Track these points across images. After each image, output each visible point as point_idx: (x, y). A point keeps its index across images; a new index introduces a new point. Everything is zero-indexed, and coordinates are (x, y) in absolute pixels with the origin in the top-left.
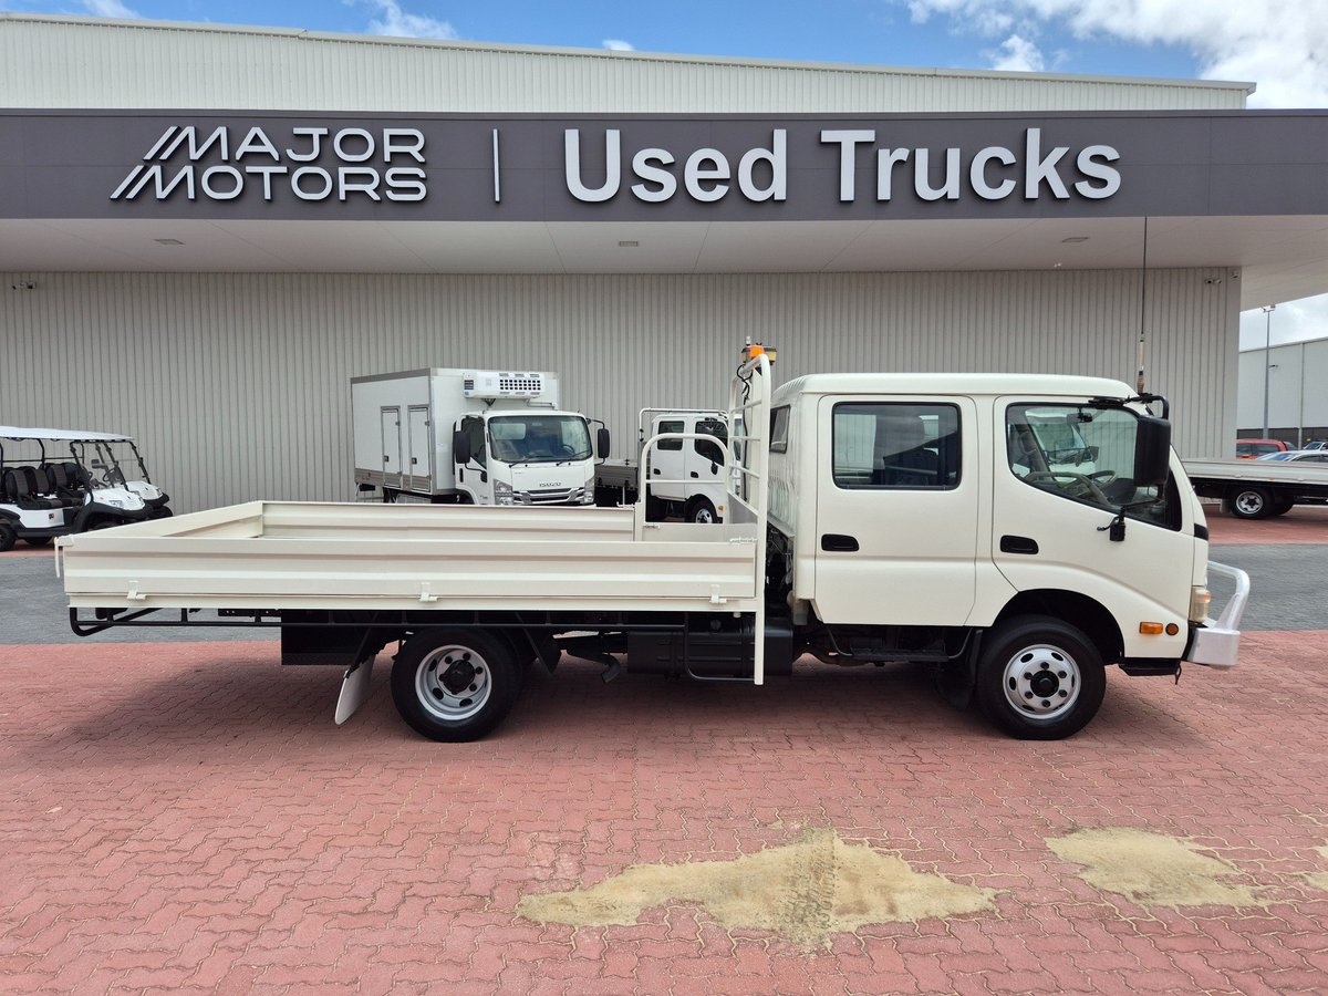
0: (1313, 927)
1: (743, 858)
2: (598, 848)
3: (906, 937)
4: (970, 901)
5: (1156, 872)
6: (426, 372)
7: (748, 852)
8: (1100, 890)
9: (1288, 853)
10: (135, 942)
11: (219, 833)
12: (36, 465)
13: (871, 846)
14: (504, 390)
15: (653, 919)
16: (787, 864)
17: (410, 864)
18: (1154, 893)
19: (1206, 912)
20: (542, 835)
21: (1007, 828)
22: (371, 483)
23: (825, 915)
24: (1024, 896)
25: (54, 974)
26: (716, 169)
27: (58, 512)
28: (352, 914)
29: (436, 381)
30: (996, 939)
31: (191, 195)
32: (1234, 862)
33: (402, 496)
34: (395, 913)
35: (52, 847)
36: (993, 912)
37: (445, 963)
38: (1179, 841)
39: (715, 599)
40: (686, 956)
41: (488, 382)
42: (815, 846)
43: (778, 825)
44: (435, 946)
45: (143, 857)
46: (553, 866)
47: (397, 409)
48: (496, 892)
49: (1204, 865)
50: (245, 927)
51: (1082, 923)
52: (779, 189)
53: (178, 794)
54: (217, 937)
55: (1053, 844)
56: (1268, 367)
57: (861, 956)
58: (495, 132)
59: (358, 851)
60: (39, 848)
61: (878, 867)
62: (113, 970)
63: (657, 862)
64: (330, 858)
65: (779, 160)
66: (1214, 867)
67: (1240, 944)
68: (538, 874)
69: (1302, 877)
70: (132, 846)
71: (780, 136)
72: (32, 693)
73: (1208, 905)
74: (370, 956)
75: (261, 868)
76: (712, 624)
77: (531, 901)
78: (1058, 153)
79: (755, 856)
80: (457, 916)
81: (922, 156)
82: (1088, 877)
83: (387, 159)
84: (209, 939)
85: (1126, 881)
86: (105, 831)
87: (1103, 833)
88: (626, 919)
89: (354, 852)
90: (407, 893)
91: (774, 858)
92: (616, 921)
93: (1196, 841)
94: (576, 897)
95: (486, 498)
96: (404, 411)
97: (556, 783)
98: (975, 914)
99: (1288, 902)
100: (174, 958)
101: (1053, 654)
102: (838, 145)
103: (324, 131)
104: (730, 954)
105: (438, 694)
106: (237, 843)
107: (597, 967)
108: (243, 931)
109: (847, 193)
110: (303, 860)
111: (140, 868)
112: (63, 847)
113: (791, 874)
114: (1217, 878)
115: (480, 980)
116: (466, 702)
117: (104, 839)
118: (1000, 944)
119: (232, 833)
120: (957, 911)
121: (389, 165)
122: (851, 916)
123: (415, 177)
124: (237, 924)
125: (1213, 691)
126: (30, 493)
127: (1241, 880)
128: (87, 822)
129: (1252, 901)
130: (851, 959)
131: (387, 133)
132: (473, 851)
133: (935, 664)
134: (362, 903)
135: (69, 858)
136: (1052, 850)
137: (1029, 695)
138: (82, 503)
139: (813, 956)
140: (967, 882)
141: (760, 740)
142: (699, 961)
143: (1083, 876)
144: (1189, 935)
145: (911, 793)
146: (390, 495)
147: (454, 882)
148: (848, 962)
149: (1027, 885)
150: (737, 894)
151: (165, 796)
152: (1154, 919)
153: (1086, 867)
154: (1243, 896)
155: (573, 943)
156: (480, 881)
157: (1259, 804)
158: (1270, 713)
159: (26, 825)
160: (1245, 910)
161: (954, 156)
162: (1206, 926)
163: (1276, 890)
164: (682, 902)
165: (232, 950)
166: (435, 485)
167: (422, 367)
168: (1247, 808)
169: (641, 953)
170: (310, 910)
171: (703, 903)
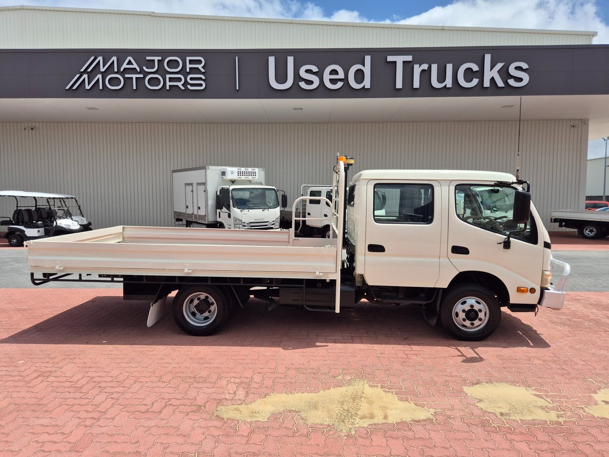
0: (583, 432)
1: (321, 392)
2: (256, 386)
3: (390, 430)
4: (422, 414)
5: (513, 404)
6: (204, 168)
7: (324, 389)
8: (485, 411)
9: (578, 397)
10: (45, 421)
11: (90, 374)
12: (33, 209)
13: (381, 388)
14: (240, 176)
15: (275, 419)
16: (341, 395)
17: (171, 390)
18: (510, 413)
19: (533, 423)
20: (232, 379)
21: (446, 381)
22: (180, 218)
23: (354, 419)
24: (448, 413)
25: (8, 434)
26: (338, 74)
27: (42, 230)
28: (141, 412)
29: (208, 172)
30: (431, 432)
31: (101, 88)
32: (551, 400)
33: (194, 224)
34: (160, 412)
35: (17, 378)
36: (432, 420)
37: (179, 435)
38: (527, 390)
39: (317, 273)
40: (287, 436)
41: (232, 172)
42: (355, 388)
43: (340, 377)
44: (176, 428)
45: (55, 384)
46: (235, 393)
47: (191, 184)
48: (207, 404)
49: (537, 401)
50: (94, 416)
51: (473, 426)
52: (367, 83)
53: (75, 356)
54: (80, 421)
55: (466, 389)
56: (605, 166)
57: (367, 438)
58: (237, 58)
59: (149, 384)
60: (11, 379)
61: (383, 398)
62: (33, 433)
63: (282, 393)
64: (137, 387)
65: (367, 70)
66: (541, 402)
67: (546, 438)
68: (228, 397)
69: (582, 408)
70: (51, 379)
71: (368, 59)
72: (19, 310)
73: (535, 420)
74: (146, 431)
75: (105, 390)
76: (318, 284)
77: (222, 409)
78: (499, 66)
79: (327, 391)
80: (188, 414)
81: (434, 67)
82: (480, 405)
83: (188, 70)
84: (78, 421)
85: (498, 408)
86: (41, 372)
87: (491, 385)
88: (263, 418)
89: (147, 385)
90: (167, 404)
91: (336, 393)
92: (258, 419)
93: (535, 390)
94: (243, 408)
95: (230, 225)
96: (195, 185)
97: (243, 355)
98: (424, 420)
99: (573, 420)
100: (61, 429)
101: (476, 301)
102: (395, 62)
103: (160, 58)
104: (307, 435)
105: (194, 314)
106: (97, 379)
107: (246, 439)
108: (93, 418)
109: (399, 85)
110: (124, 387)
111: (53, 388)
112: (21, 378)
113: (342, 400)
114: (542, 408)
115: (193, 444)
116: (206, 318)
117: (39, 376)
118: (433, 434)
119: (95, 374)
120: (416, 419)
121: (189, 73)
122: (367, 420)
123: (200, 79)
124: (91, 415)
125: (556, 320)
126: (30, 221)
127: (553, 409)
128: (34, 368)
129: (556, 419)
130: (362, 440)
131: (188, 59)
132: (200, 385)
133: (421, 305)
134: (147, 407)
135: (23, 383)
136: (466, 392)
137: (464, 320)
138: (52, 226)
139: (345, 437)
140: (423, 406)
141: (339, 338)
142: (292, 438)
143: (478, 404)
144: (522, 433)
145: (405, 364)
146: (189, 224)
147: (189, 399)
148: (361, 441)
149: (451, 408)
150: (316, 408)
151: (69, 357)
152: (508, 425)
153: (480, 401)
154: (552, 416)
155: (237, 428)
156: (201, 400)
157: (569, 374)
158: (582, 331)
159: (7, 369)
160: (552, 422)
161: (449, 68)
162: (531, 430)
163: (569, 414)
164: (290, 411)
165: (86, 426)
166: (208, 219)
167: (201, 166)
168: (562, 375)
169: (267, 434)
170: (123, 410)
171: (299, 412)
